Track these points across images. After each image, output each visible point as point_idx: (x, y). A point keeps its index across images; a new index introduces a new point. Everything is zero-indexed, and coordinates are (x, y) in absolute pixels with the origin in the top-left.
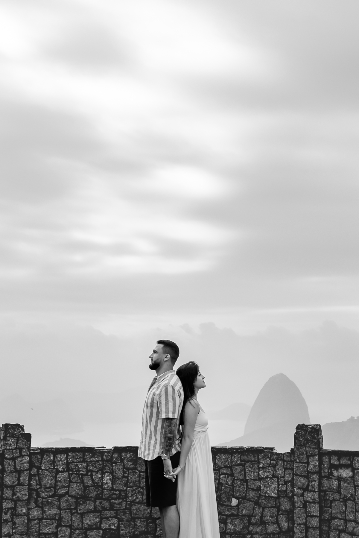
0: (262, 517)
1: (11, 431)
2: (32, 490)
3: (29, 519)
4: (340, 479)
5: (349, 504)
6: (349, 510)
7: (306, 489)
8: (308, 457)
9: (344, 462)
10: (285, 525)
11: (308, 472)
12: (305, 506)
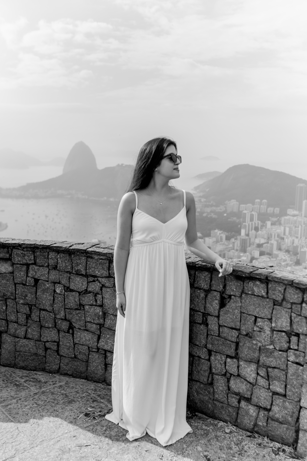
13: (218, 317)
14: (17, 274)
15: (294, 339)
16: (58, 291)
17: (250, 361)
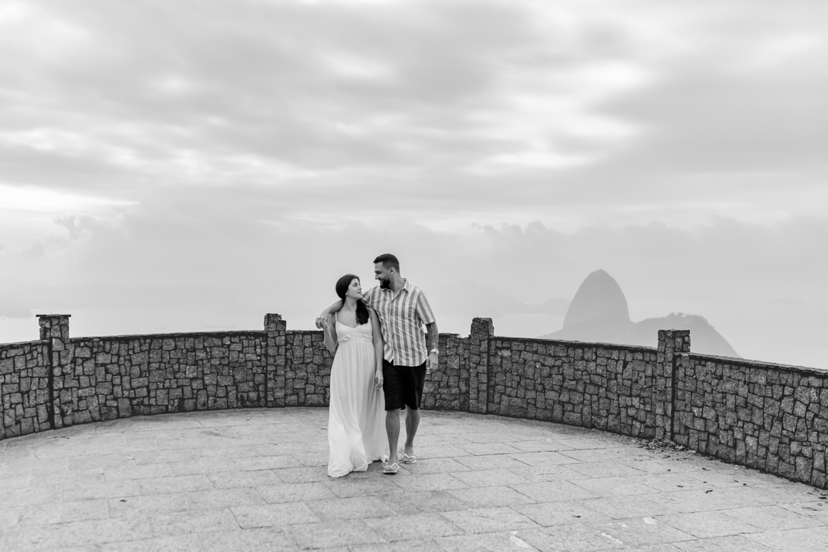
0: (447, 383)
1: (272, 319)
2: (288, 359)
3: (286, 379)
4: (502, 357)
5: (508, 374)
6: (508, 379)
7: (478, 364)
8: (480, 341)
9: (505, 345)
10: (464, 388)
11: (480, 352)
12: (477, 376)
13: (622, 374)
14: (514, 356)
15: (654, 380)
16: (537, 367)
17: (636, 396)
